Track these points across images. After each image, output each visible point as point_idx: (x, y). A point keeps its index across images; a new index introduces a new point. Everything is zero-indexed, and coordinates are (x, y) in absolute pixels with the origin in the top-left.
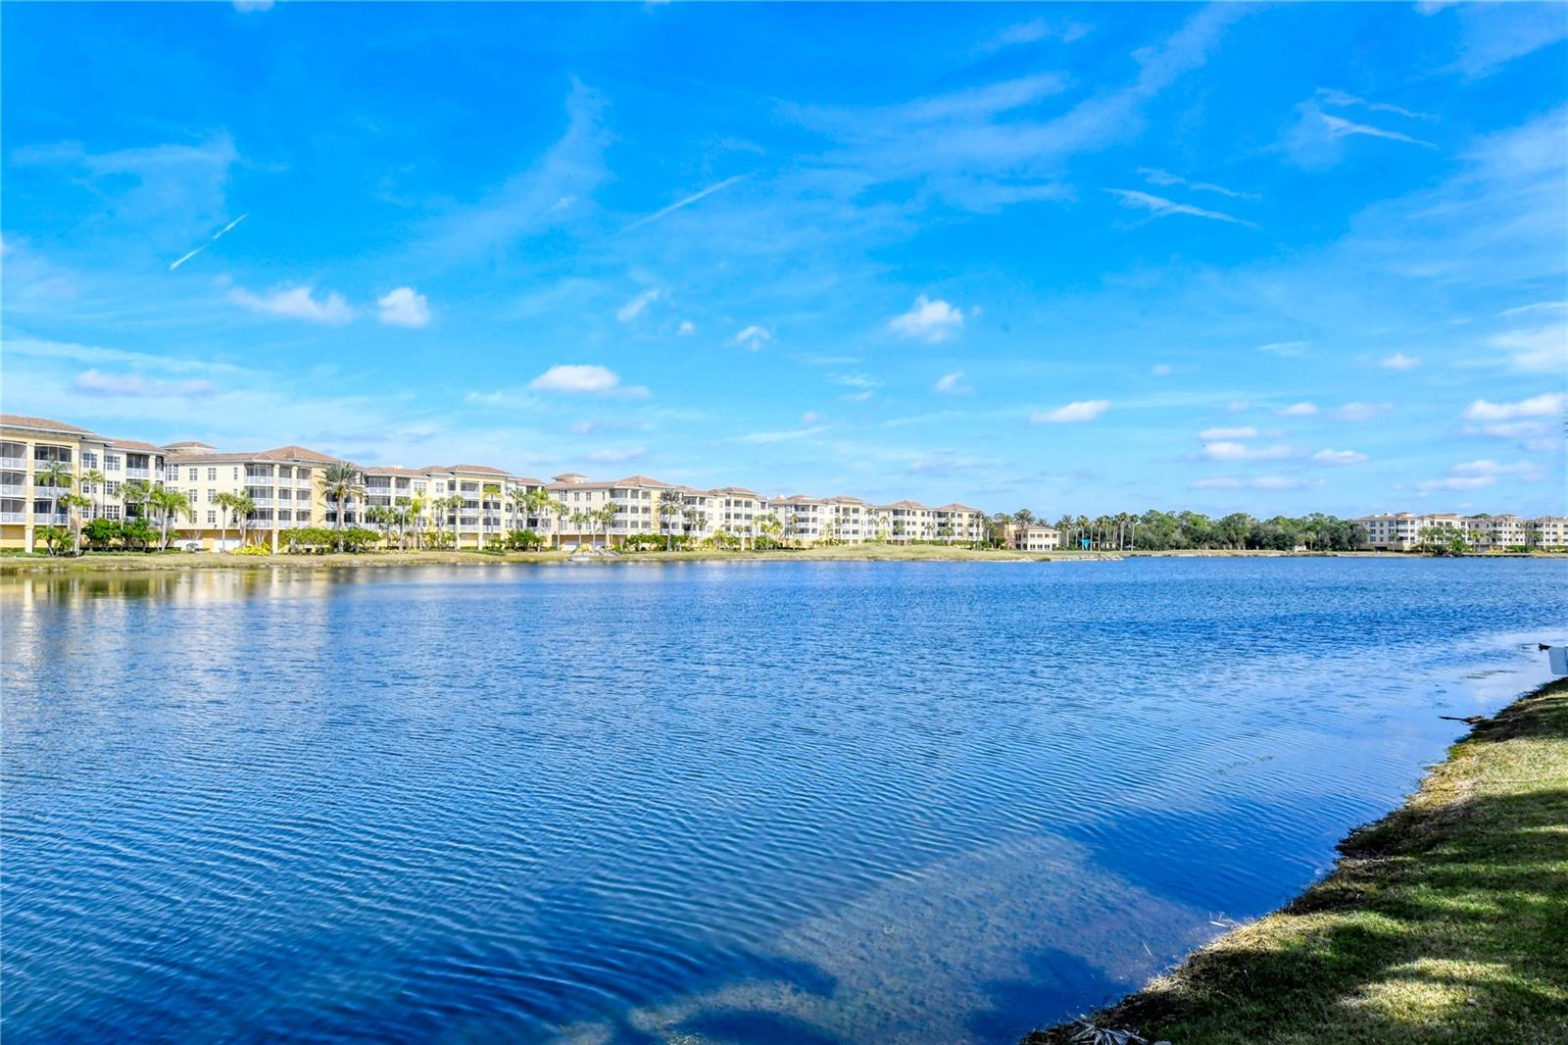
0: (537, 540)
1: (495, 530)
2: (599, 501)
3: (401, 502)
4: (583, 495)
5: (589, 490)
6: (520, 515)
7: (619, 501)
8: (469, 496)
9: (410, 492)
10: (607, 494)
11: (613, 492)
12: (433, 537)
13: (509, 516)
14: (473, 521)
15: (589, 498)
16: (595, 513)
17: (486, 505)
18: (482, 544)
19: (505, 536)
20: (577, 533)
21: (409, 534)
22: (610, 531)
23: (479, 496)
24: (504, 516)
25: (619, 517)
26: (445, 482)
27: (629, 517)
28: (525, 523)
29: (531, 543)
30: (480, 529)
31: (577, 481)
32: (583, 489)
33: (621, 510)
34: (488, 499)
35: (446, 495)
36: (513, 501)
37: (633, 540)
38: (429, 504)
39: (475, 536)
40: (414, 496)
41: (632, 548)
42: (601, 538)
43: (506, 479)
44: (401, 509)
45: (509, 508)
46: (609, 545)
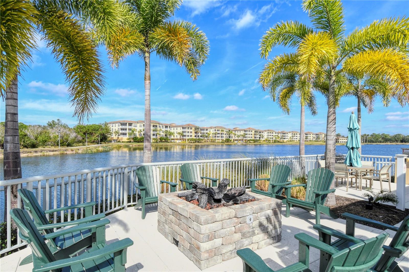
0: (230, 140)
1: (223, 138)
2: (242, 133)
3: (206, 133)
4: (239, 132)
5: (240, 130)
6: (227, 136)
7: (246, 133)
8: (218, 132)
9: (208, 132)
10: (244, 131)
11: (245, 131)
12: (212, 140)
13: (225, 136)
14: (219, 137)
15: (240, 132)
16: (241, 135)
17: (221, 134)
18: (220, 141)
19: (224, 140)
20: (238, 139)
21: (208, 139)
22: (244, 139)
23: (220, 132)
24: (224, 136)
25: (246, 136)
26: (214, 130)
27: (248, 136)
28: (228, 137)
29: (229, 141)
30: (220, 138)
31: (238, 129)
32: (239, 130)
33: (246, 134)
34: (222, 133)
35: (214, 132)
36: (226, 133)
37: (249, 140)
38: (211, 134)
39: (219, 140)
40: (209, 132)
41: (249, 142)
42: (243, 140)
43: (225, 129)
44: (207, 135)
45: (225, 134)
46: (244, 141)
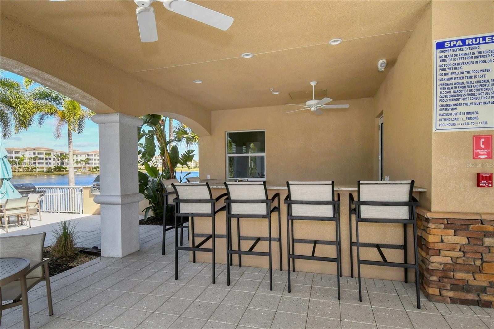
0: (64, 168)
1: (50, 166)
2: (84, 158)
3: (16, 158)
4: (79, 156)
5: (81, 154)
6: (58, 162)
7: (90, 157)
8: (40, 156)
9: (20, 155)
10: (87, 156)
11: (88, 155)
12: (28, 168)
13: (54, 162)
14: (42, 163)
15: (81, 156)
16: (82, 161)
17: (46, 159)
18: (45, 170)
19: (53, 167)
20: (77, 166)
21: (20, 167)
22: (88, 166)
23: (44, 156)
24: (52, 161)
25: (90, 162)
26: (32, 152)
27: (93, 161)
28: (60, 164)
29: (62, 169)
30: (44, 165)
31: (77, 152)
32: (79, 154)
33: (91, 160)
34: (47, 157)
35: (33, 156)
36: (55, 158)
37: (95, 168)
38: (27, 159)
39: (43, 168)
40: (21, 156)
41: (95, 170)
42: (85, 167)
43: (53, 151)
44: (16, 160)
45: (54, 160)
46: (87, 169)
